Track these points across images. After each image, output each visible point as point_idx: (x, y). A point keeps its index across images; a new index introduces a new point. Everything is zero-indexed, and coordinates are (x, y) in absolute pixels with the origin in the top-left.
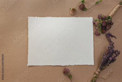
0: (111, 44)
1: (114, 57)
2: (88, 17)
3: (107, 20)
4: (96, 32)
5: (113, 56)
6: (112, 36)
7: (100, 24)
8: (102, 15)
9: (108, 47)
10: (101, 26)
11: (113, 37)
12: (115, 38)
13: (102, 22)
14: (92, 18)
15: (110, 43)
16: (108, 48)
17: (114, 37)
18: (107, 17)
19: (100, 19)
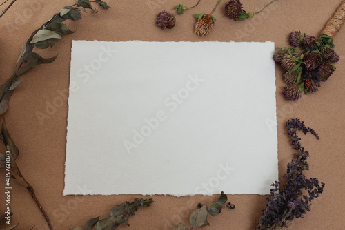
0: (298, 156)
1: (304, 200)
2: (259, 43)
3: (317, 51)
4: (285, 88)
5: (301, 197)
6: (305, 131)
7: (297, 63)
8: (302, 34)
9: (288, 167)
10: (300, 69)
11: (309, 134)
12: (313, 136)
13: (302, 56)
14: (273, 43)
15: (295, 152)
16: (288, 170)
17: (313, 132)
18: (318, 40)
19: (295, 46)
